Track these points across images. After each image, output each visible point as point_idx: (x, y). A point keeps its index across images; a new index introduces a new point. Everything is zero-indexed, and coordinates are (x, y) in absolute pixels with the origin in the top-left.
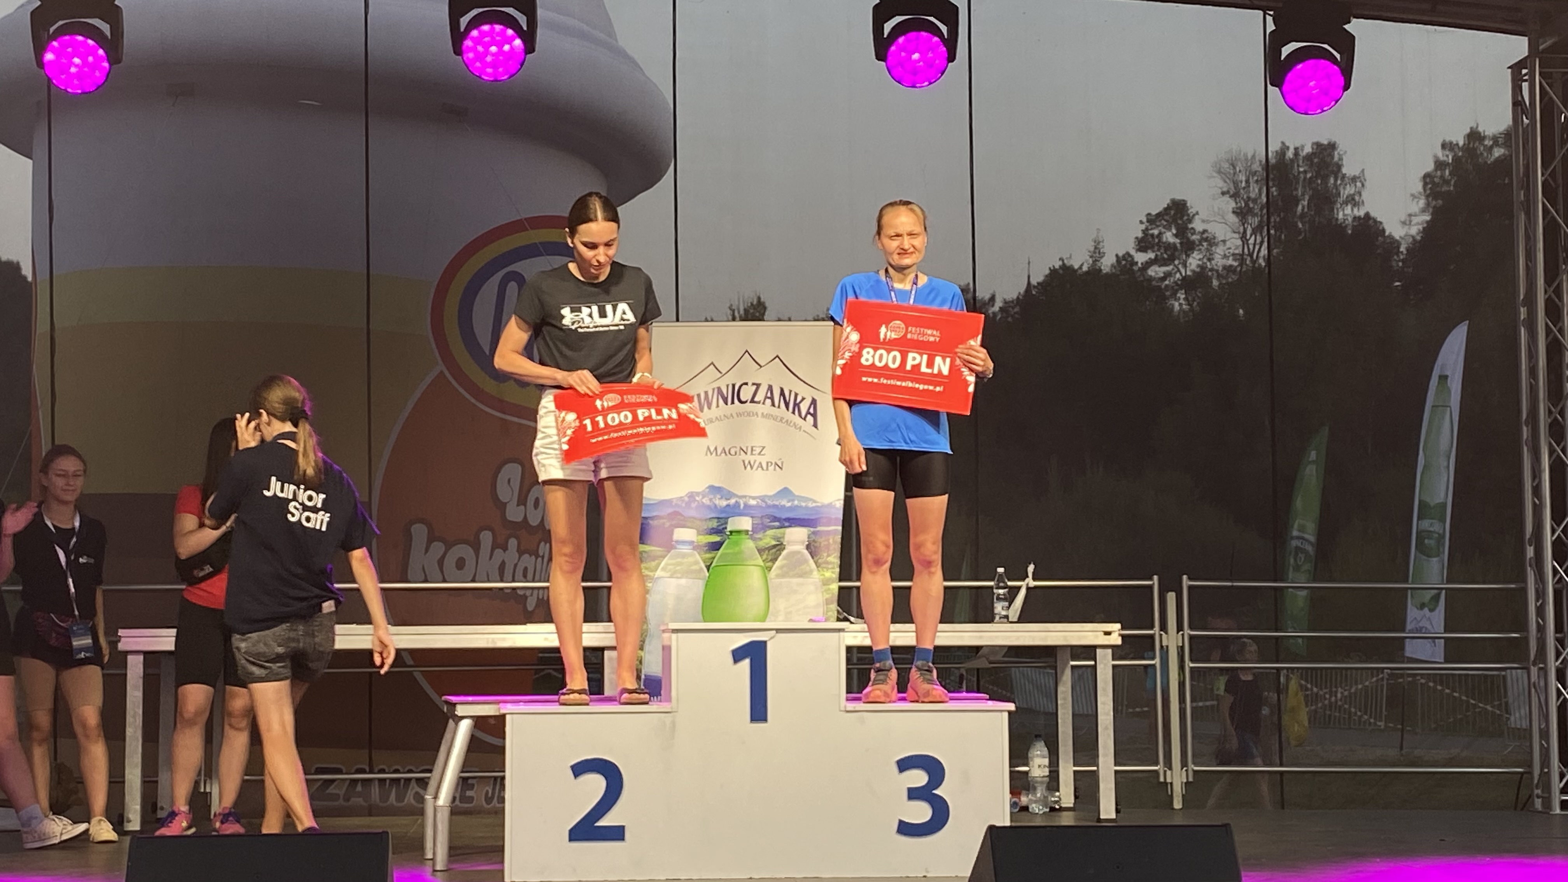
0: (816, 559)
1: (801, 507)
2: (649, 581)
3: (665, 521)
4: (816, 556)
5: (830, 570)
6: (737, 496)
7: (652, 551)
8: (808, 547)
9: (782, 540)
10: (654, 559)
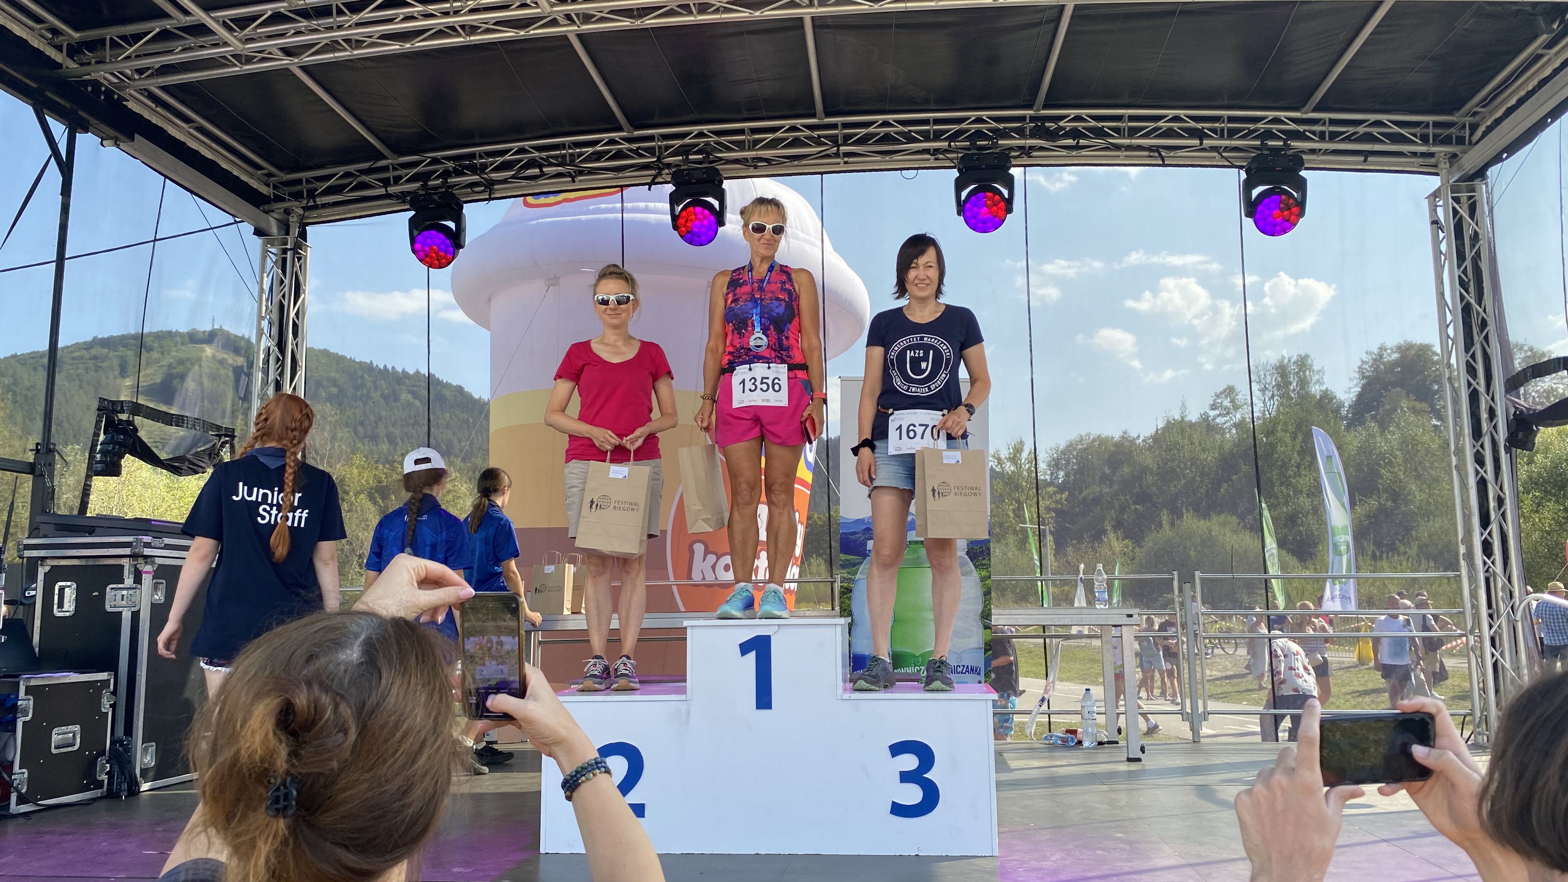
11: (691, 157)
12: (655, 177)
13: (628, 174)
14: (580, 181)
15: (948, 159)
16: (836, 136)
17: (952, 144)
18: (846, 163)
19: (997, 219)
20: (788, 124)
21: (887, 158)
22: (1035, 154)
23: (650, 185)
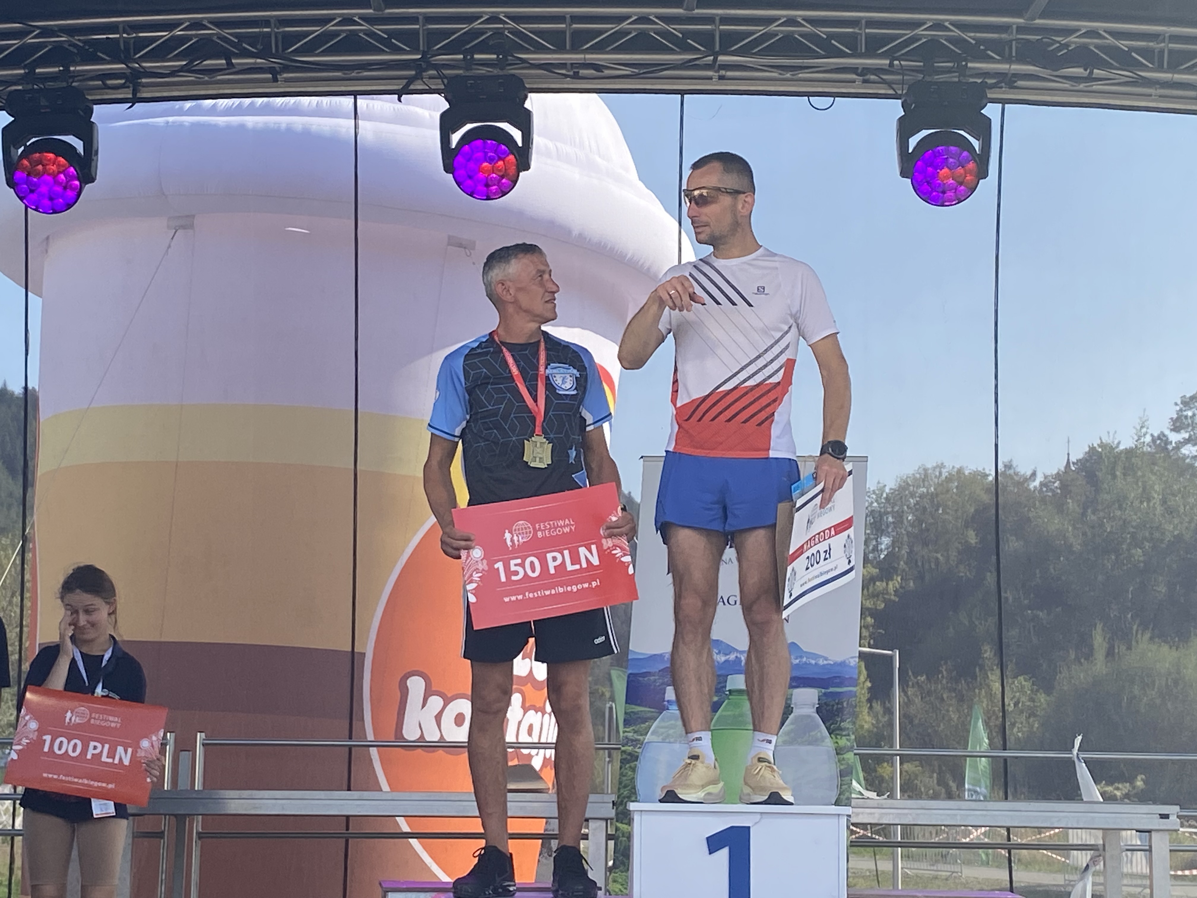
0: (828, 724)
1: (810, 664)
2: (639, 746)
3: (657, 677)
4: (829, 721)
5: (844, 738)
6: (737, 651)
7: (641, 711)
8: (818, 711)
9: (789, 702)
10: (645, 720)
11: (476, 56)
12: (411, 80)
13: (366, 74)
14: (287, 80)
15: (884, 82)
16: (710, 35)
17: (896, 62)
18: (721, 78)
19: (962, 187)
20: (635, 14)
21: (788, 75)
22: (1020, 83)
23: (400, 94)
